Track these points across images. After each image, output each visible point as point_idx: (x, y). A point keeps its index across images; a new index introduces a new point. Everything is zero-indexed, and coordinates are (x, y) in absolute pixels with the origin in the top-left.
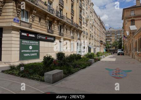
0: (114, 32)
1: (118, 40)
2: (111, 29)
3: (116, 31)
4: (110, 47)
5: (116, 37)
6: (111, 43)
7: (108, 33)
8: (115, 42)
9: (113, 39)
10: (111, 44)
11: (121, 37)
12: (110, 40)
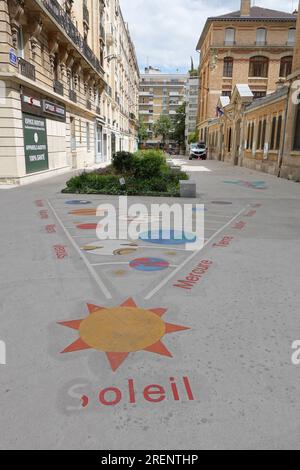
0: (162, 83)
1: (173, 112)
2: (151, 72)
3: (167, 83)
4: (149, 136)
5: (165, 102)
6: (151, 121)
7: (143, 85)
8: (163, 120)
9: (159, 109)
10: (149, 125)
11: (180, 103)
12: (147, 112)
